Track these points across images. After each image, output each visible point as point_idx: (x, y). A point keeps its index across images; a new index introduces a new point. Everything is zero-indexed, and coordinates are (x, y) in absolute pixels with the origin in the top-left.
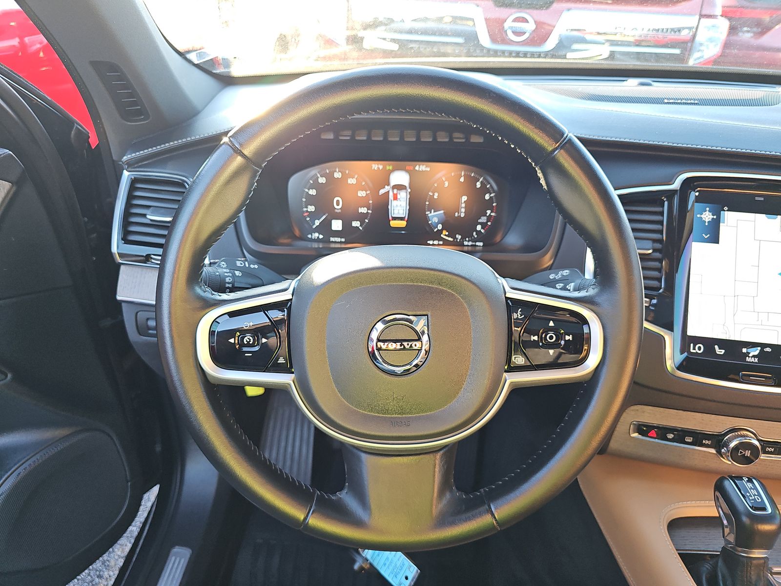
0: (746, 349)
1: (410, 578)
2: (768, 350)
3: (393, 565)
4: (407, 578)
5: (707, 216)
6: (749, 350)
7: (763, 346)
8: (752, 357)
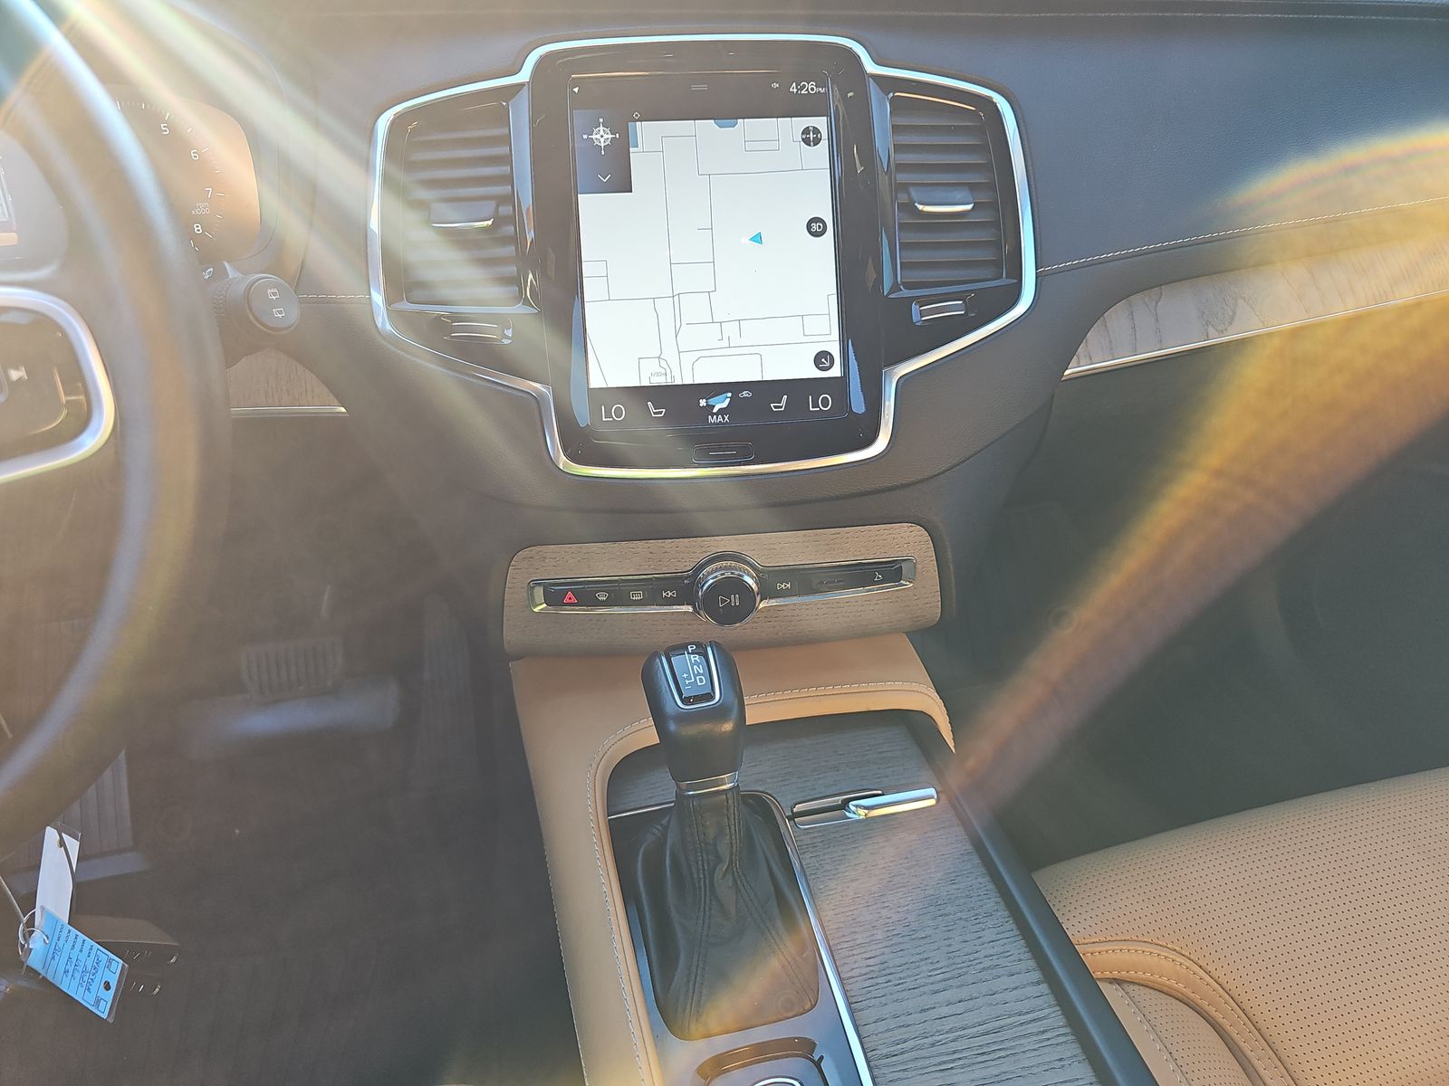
0: (704, 400)
1: (113, 986)
2: (745, 394)
3: (80, 969)
4: (107, 986)
5: (602, 136)
6: (712, 401)
7: (734, 387)
8: (717, 414)
